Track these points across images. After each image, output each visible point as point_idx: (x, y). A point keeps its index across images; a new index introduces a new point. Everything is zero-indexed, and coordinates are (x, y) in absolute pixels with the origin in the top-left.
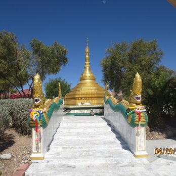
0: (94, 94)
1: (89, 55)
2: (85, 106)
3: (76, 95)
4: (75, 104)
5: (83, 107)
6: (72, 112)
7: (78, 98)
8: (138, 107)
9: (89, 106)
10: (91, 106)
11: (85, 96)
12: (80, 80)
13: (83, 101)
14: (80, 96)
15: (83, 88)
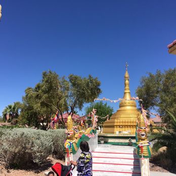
0: (133, 122)
1: (128, 80)
2: (123, 135)
3: (114, 122)
4: (113, 133)
5: (121, 135)
6: (110, 140)
7: (117, 126)
8: (143, 142)
9: (127, 136)
10: (129, 136)
11: (124, 124)
12: (120, 107)
13: (121, 129)
14: (118, 124)
15: (122, 116)
